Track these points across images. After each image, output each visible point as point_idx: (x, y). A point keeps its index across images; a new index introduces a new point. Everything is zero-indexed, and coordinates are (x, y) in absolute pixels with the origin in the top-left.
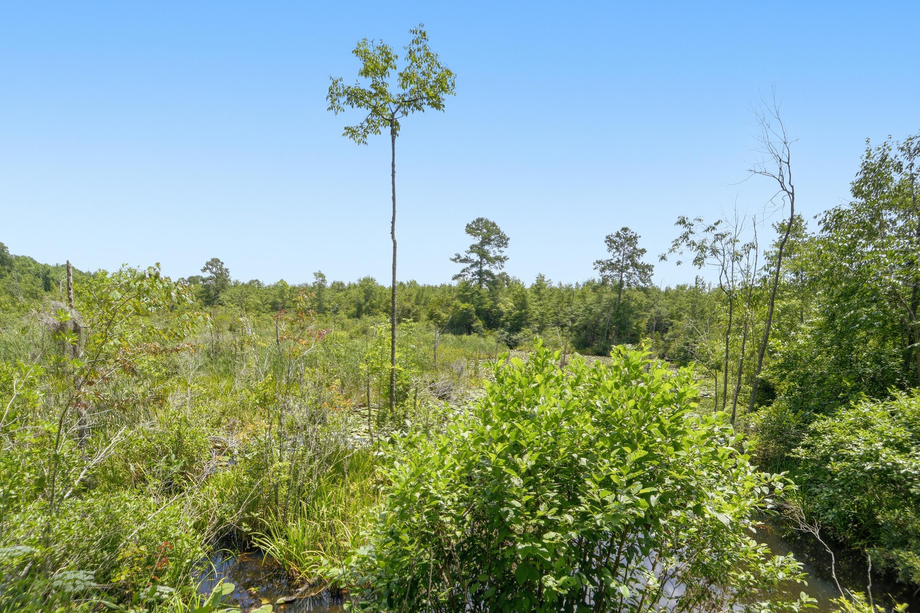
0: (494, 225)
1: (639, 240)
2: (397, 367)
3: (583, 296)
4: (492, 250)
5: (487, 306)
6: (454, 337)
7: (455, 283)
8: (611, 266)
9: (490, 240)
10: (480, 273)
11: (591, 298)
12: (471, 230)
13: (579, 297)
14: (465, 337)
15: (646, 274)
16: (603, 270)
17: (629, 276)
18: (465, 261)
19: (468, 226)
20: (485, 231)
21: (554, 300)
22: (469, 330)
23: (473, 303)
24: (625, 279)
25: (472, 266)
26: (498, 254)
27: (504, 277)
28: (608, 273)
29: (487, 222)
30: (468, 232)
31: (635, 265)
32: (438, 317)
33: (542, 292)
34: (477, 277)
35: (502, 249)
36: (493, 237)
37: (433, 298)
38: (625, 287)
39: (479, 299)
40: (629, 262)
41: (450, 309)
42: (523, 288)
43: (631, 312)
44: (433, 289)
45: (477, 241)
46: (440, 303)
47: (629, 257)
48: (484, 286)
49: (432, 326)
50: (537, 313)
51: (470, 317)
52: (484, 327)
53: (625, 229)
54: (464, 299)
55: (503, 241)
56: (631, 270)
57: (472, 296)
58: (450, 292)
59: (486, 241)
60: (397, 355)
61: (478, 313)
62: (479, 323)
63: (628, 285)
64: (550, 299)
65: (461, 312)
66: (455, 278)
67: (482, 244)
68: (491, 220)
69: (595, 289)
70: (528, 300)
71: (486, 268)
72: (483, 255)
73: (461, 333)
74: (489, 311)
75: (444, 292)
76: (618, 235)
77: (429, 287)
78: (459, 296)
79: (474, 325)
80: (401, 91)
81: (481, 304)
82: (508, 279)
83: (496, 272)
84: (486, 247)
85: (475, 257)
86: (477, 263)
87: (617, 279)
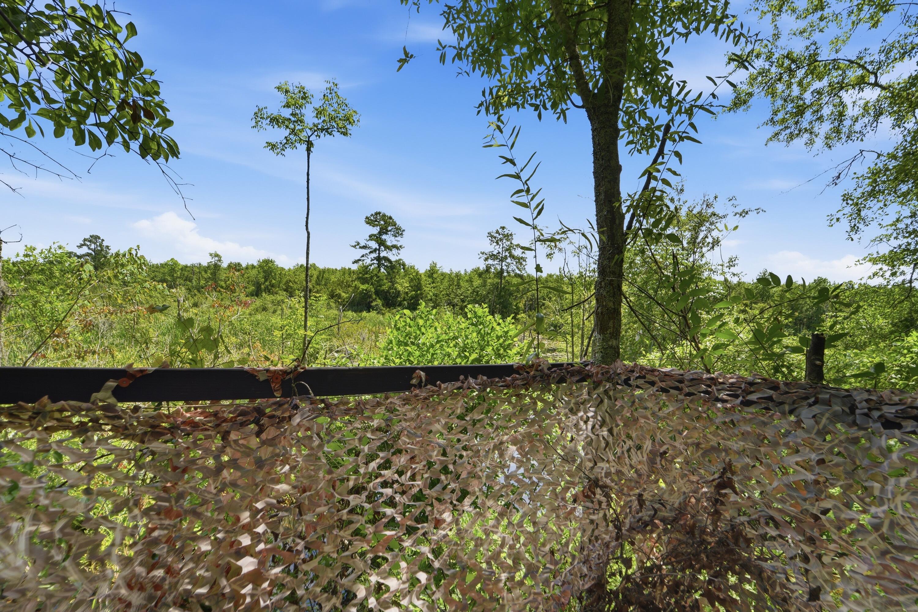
0: (390, 218)
1: (514, 236)
2: (309, 333)
3: (470, 281)
4: (389, 239)
5: (385, 288)
6: (355, 315)
7: (355, 267)
8: (493, 256)
9: (387, 231)
10: (379, 259)
11: (477, 282)
12: (370, 221)
13: (467, 281)
14: (364, 314)
15: (521, 264)
16: (486, 259)
17: (508, 265)
18: (364, 247)
19: (367, 218)
20: (382, 222)
21: (446, 283)
22: (369, 308)
23: (372, 284)
24: (505, 268)
25: (371, 252)
26: (395, 243)
27: (400, 263)
28: (490, 262)
29: (384, 215)
30: (368, 223)
31: (512, 256)
32: (339, 296)
33: (435, 276)
34: (375, 262)
35: (399, 238)
36: (389, 228)
37: (333, 278)
38: (505, 274)
39: (378, 282)
40: (507, 254)
41: (350, 289)
42: (417, 273)
43: (511, 294)
44: (334, 271)
45: (375, 230)
46: (340, 284)
47: (507, 250)
48: (382, 270)
49: (333, 305)
50: (431, 294)
51: (370, 297)
52: (383, 305)
53: (503, 228)
54: (364, 281)
55: (399, 232)
56: (509, 260)
57: (372, 278)
58: (350, 274)
59: (384, 231)
60: (309, 324)
61: (377, 293)
62: (379, 302)
63: (508, 272)
64: (442, 283)
65: (361, 292)
66: (356, 262)
67: (380, 233)
68: (388, 214)
69: (480, 275)
70: (423, 283)
71: (383, 254)
72: (382, 243)
73: (361, 311)
74: (388, 291)
75: (344, 274)
76: (497, 232)
77: (328, 270)
78: (359, 278)
79: (374, 304)
80: (316, 121)
81: (381, 286)
82: (404, 265)
83: (393, 258)
84: (384, 237)
85: (374, 245)
86: (375, 250)
87: (499, 268)
